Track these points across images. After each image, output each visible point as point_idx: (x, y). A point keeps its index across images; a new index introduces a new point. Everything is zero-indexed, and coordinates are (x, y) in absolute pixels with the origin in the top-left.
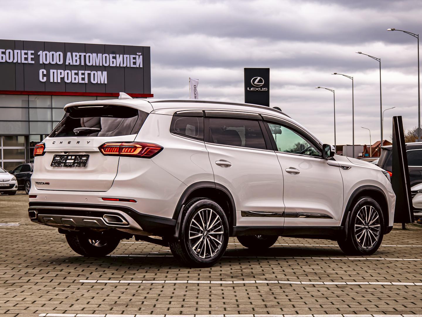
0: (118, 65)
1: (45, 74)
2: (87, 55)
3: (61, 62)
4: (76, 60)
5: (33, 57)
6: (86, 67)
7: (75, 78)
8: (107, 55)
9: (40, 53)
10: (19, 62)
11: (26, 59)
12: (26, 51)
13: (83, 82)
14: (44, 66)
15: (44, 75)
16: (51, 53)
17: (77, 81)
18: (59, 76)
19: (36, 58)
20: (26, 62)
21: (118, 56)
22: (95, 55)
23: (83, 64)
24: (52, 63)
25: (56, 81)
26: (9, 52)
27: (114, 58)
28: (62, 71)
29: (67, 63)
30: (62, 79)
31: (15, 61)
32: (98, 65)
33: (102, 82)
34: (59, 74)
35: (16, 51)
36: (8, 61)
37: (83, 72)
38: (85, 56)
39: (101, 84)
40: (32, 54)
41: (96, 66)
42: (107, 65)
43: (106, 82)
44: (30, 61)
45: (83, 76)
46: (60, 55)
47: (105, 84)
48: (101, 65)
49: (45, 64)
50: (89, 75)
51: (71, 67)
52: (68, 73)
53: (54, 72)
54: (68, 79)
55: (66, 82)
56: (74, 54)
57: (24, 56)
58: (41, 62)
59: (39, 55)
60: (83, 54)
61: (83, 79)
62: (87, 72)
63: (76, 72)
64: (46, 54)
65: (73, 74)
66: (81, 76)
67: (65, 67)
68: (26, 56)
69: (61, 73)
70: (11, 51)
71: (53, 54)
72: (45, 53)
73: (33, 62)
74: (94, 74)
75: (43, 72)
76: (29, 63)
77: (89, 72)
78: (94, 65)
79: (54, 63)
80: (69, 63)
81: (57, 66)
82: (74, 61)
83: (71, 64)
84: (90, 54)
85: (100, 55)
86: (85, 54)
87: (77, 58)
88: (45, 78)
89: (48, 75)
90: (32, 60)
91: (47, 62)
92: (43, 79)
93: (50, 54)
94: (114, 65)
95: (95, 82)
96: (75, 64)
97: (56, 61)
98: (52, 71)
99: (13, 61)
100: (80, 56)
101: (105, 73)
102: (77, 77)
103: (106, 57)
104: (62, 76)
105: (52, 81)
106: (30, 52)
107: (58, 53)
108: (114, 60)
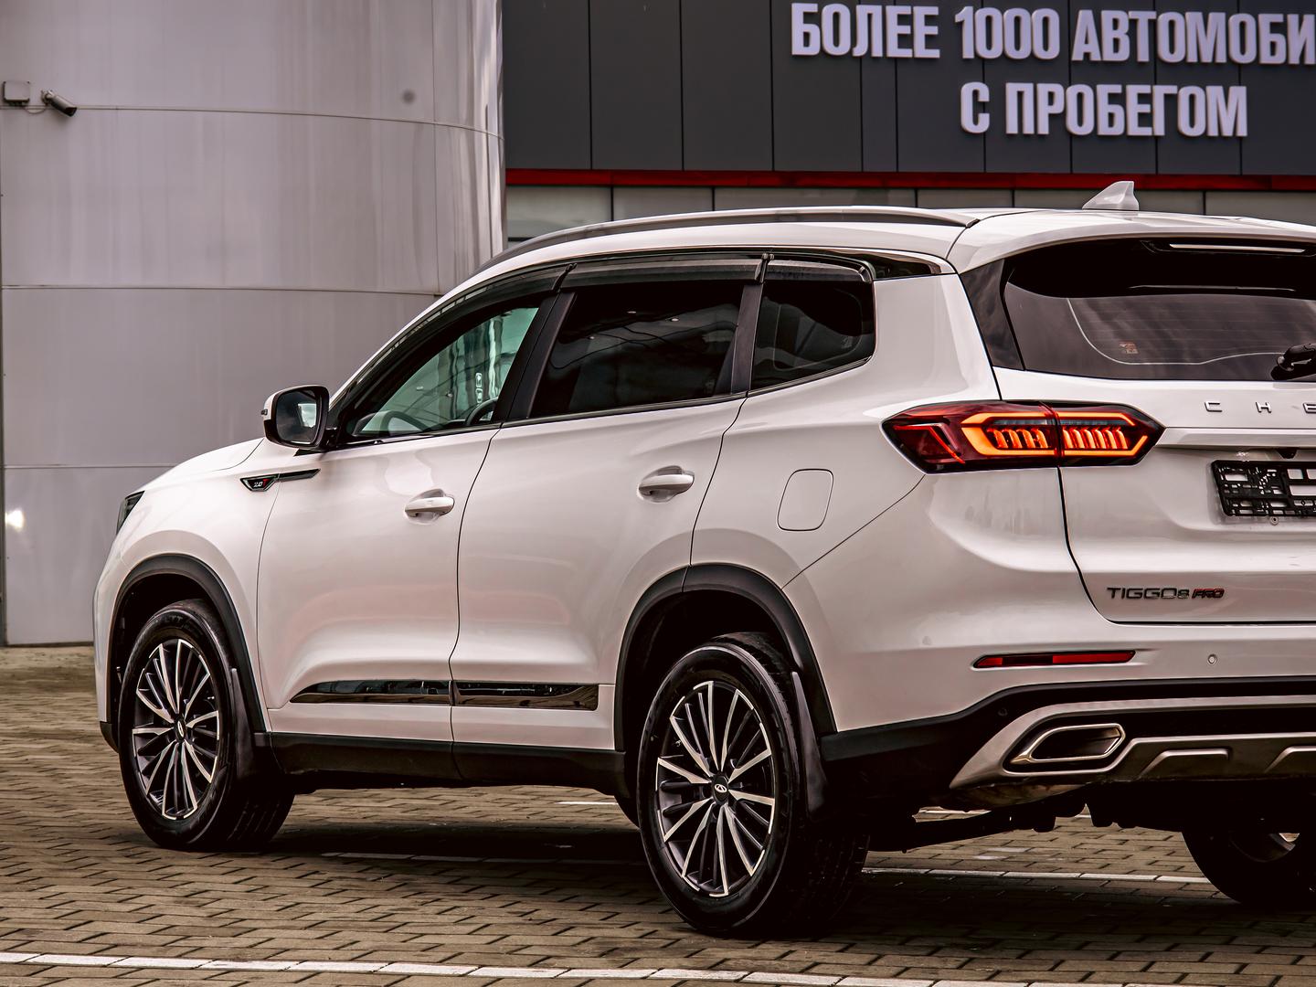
0: (1294, 60)
1: (984, 103)
2: (1164, 19)
3: (1054, 51)
4: (1116, 42)
5: (934, 30)
6: (1156, 70)
7: (1111, 116)
8: (1248, 18)
9: (965, 14)
10: (877, 52)
11: (906, 41)
12: (906, 10)
13: (1146, 131)
14: (981, 68)
15: (979, 107)
16: (1011, 14)
17: (1117, 130)
18: (1045, 111)
19: (949, 34)
20: (907, 53)
21: (1293, 19)
22: (1194, 17)
23: (1143, 55)
24: (1012, 53)
25: (1029, 129)
26: (836, 16)
27: (1275, 28)
28: (1057, 89)
29: (1077, 55)
30: (1057, 120)
31: (860, 51)
32: (1207, 58)
33: (1228, 132)
34: (1043, 99)
35: (862, 11)
36: (831, 49)
37: (1145, 89)
38: (1153, 25)
39: (1221, 137)
40: (929, 20)
41: (1200, 63)
42: (1249, 57)
43: (1242, 132)
44: (921, 51)
45: (1146, 108)
46: (1046, 21)
47: (1241, 138)
48: (1221, 59)
49: (984, 60)
50: (1171, 101)
51: (1093, 72)
52: (1080, 96)
53: (1020, 95)
54: (1080, 122)
55: (1072, 136)
56: (1108, 16)
57: (895, 30)
58: (968, 53)
59: (961, 24)
60: (1143, 17)
61: (1145, 119)
62: (1160, 91)
63: (1117, 89)
64: (989, 20)
65: (1103, 99)
66: (1134, 108)
67: (1067, 70)
68: (906, 30)
69: (1051, 95)
70: (844, 11)
71: (1017, 20)
72: (982, 13)
73: (935, 54)
74: (1192, 98)
75: (976, 93)
76: (917, 55)
77: (1172, 89)
78: (1192, 58)
79: (1023, 53)
80: (1087, 55)
81: (1033, 69)
82: (1108, 45)
83: (1095, 57)
84: (1175, 16)
85: (1216, 18)
86: (1152, 15)
87: (1117, 34)
88: (984, 120)
89: (995, 107)
90: (927, 47)
91: (995, 53)
92: (976, 121)
93: (1003, 20)
94: (1279, 59)
95: (1197, 131)
96: (1109, 55)
97: (1032, 44)
98: (1012, 89)
99: (851, 51)
100: (1133, 23)
101: (1239, 94)
102: (1117, 110)
103: (1243, 25)
104: (1057, 108)
105: (1012, 128)
106: (921, 12)
107: (1039, 14)
108: (1279, 38)
